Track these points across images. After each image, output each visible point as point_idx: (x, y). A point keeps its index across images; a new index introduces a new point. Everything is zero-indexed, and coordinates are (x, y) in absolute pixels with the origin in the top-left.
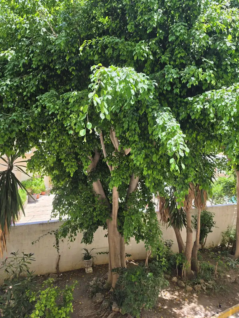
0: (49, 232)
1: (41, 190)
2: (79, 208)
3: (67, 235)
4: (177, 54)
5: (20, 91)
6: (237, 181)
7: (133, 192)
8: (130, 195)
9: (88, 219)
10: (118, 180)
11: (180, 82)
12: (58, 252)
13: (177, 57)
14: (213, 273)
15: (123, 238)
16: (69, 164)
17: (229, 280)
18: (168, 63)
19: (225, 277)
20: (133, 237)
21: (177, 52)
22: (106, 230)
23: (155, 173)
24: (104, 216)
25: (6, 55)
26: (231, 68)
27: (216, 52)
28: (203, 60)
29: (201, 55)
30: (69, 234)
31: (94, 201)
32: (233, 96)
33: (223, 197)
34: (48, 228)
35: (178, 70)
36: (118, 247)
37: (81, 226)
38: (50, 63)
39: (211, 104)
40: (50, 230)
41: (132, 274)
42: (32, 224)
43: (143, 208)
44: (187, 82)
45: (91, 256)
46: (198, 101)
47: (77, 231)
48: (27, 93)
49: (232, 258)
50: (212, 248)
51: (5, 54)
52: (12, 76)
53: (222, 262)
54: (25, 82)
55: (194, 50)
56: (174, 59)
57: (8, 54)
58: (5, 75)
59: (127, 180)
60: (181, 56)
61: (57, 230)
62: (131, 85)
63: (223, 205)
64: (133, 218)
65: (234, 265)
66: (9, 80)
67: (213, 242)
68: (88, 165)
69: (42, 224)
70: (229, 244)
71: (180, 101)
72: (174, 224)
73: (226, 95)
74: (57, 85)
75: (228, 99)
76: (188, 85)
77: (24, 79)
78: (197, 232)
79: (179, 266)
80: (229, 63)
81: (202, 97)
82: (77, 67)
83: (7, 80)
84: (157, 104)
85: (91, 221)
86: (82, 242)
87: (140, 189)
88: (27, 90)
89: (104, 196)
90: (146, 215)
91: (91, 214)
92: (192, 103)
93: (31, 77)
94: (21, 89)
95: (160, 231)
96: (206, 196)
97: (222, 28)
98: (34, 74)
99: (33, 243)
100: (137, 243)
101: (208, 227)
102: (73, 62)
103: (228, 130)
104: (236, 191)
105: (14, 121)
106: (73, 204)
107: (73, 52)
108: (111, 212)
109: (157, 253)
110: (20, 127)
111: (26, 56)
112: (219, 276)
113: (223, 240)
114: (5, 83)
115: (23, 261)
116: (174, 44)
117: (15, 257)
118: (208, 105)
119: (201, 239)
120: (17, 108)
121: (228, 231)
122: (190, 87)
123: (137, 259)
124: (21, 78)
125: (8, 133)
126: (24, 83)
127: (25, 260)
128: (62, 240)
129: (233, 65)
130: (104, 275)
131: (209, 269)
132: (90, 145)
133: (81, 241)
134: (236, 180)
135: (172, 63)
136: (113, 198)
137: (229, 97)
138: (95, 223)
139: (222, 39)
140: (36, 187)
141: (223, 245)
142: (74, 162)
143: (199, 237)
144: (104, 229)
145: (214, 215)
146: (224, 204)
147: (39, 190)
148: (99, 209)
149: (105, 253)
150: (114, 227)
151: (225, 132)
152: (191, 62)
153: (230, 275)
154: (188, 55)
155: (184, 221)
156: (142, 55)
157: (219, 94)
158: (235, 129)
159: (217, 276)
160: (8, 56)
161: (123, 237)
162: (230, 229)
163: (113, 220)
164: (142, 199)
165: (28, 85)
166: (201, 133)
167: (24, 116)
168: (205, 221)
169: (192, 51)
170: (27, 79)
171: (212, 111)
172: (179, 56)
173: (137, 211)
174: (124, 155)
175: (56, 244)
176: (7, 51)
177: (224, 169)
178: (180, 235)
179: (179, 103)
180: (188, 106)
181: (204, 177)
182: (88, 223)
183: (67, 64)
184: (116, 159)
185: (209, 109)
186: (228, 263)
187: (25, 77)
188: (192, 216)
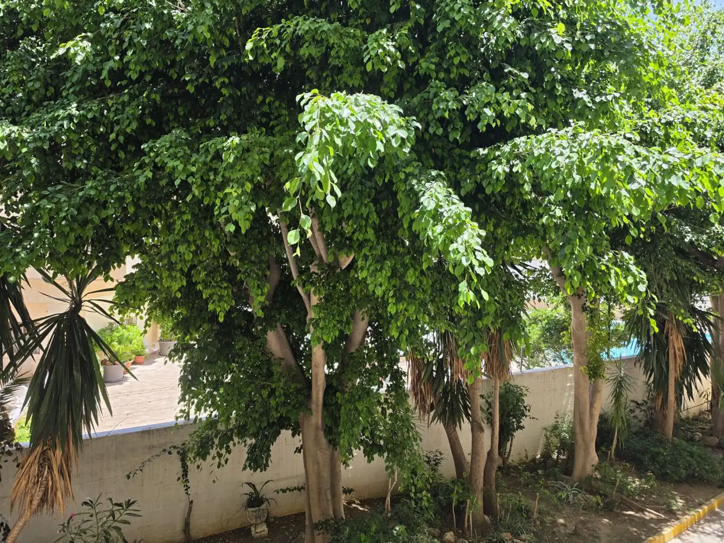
0: (164, 450)
1: (133, 352)
2: (237, 392)
3: (209, 453)
4: (451, 58)
5: (102, 130)
6: (572, 318)
7: (357, 350)
8: (351, 356)
9: (257, 416)
10: (331, 325)
11: (463, 117)
12: (187, 493)
13: (453, 62)
14: (528, 518)
15: (336, 453)
16: (213, 294)
17: (562, 529)
18: (434, 75)
19: (554, 523)
20: (360, 449)
21: (452, 53)
22: (298, 438)
23: (412, 309)
24: (294, 405)
25: (72, 51)
26: (563, 87)
27: (530, 53)
28: (506, 71)
29: (501, 58)
30: (213, 452)
31: (270, 374)
32: (571, 149)
33: (544, 351)
34: (163, 441)
35: (457, 93)
36: (326, 474)
37: (242, 431)
38: (168, 67)
39: (526, 165)
40: (165, 444)
41: (360, 531)
42: (123, 433)
43: (380, 385)
44: (478, 120)
45: (264, 497)
46: (499, 156)
47: (231, 444)
48: (117, 136)
49: (566, 483)
50: (525, 463)
51: (69, 49)
52: (82, 97)
53: (547, 491)
54: (113, 109)
55: (487, 49)
56: (445, 67)
57: (76, 49)
58: (64, 94)
59: (349, 324)
60: (460, 61)
61: (184, 444)
62: (375, 132)
63: (543, 369)
64: (360, 408)
65: (571, 497)
66: (74, 105)
67: (526, 450)
68: (262, 294)
69: (147, 433)
70: (559, 453)
71: (460, 155)
72: (445, 416)
73: (557, 146)
74: (186, 117)
75: (562, 154)
76: (479, 126)
77: (110, 103)
78: (493, 430)
79: (457, 507)
80: (559, 77)
81: (507, 148)
82: (232, 79)
83: (69, 105)
84: (415, 164)
85: (265, 418)
86: (244, 469)
87: (372, 343)
88: (116, 128)
89: (292, 361)
90: (386, 400)
91: (265, 403)
92: (486, 161)
93: (126, 98)
94: (104, 125)
95: (417, 433)
96: (509, 353)
97: (544, 8)
98: (132, 91)
99: (129, 477)
100: (369, 461)
101: (514, 418)
102: (223, 66)
103: (560, 218)
104: (570, 338)
105: (89, 200)
106: (222, 383)
107: (224, 46)
108: (309, 396)
109: (412, 481)
110: (104, 214)
111: (116, 54)
112: (542, 522)
113: (547, 446)
114: (67, 113)
115: (111, 518)
116: (446, 34)
117: (93, 511)
118: (520, 165)
119: (502, 444)
120: (94, 169)
121: (556, 425)
122: (484, 129)
123: (367, 497)
124: (103, 101)
125: (76, 226)
126: (109, 110)
127: (117, 515)
128: (198, 467)
129: (566, 81)
130: (294, 538)
131: (520, 510)
132: (264, 249)
133: (242, 466)
134: (570, 316)
135: (442, 75)
136: (313, 364)
137: (564, 151)
138: (274, 422)
139: (543, 28)
140: (122, 346)
141: (546, 456)
142: (226, 288)
143: (497, 441)
144: (293, 435)
145: (526, 393)
146: (547, 367)
147: (128, 352)
148: (282, 391)
149: (295, 488)
150: (317, 428)
151: (555, 221)
152: (482, 74)
153: (564, 518)
154: (475, 58)
155: (466, 407)
156: (382, 61)
157: (543, 145)
158: (574, 215)
159: (538, 522)
160: (76, 54)
161: (336, 449)
162: (560, 421)
163: (314, 413)
164: (376, 364)
165: (119, 117)
166: (503, 222)
167: (112, 188)
168: (508, 406)
169: (482, 50)
170: (116, 103)
171: (527, 179)
172: (456, 61)
173: (369, 392)
174: (339, 270)
175: (183, 475)
176: (73, 42)
177: (545, 293)
178: (457, 438)
179: (457, 159)
180: (477, 167)
181: (513, 314)
182: (258, 424)
183: (210, 71)
184: (321, 279)
185: (521, 174)
186: (560, 494)
187: (112, 99)
188: (481, 396)
